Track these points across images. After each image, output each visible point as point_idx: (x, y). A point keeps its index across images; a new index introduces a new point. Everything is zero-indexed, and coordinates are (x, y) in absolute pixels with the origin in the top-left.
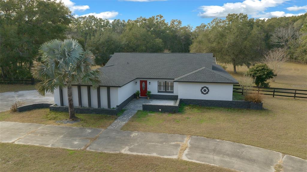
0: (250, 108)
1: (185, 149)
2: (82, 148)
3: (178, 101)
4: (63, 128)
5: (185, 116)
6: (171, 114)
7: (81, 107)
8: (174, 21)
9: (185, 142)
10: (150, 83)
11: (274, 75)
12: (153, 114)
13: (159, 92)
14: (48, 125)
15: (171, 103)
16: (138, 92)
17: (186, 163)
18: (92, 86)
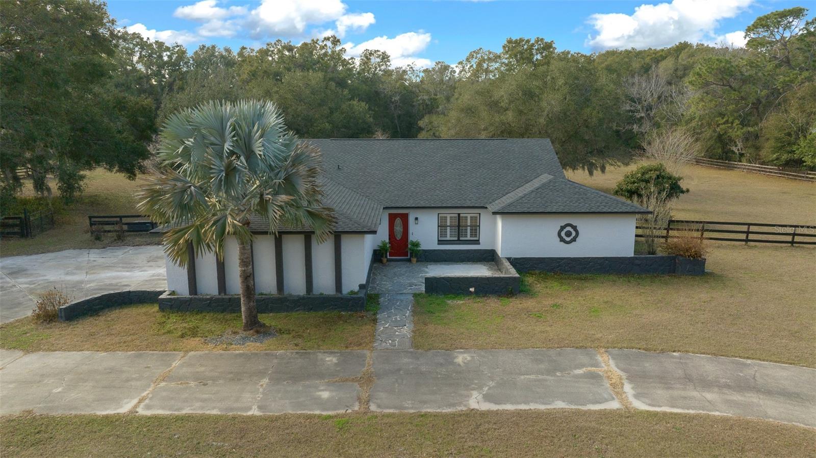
0: (675, 273)
1: (622, 384)
2: (357, 409)
3: (508, 264)
5: (544, 301)
8: (371, 54)
9: (603, 365)
10: (416, 219)
11: (683, 192)
12: (460, 302)
13: (440, 242)
14: (192, 353)
16: (384, 244)
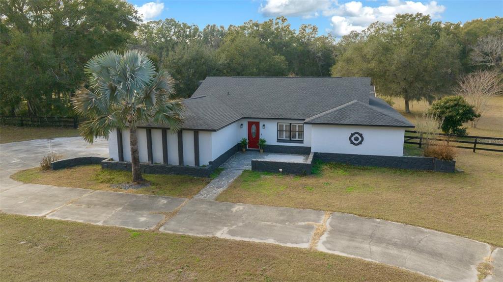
0: (433, 169)
1: (323, 234)
2: (152, 228)
3: (311, 156)
4: (122, 196)
5: (322, 181)
6: (299, 177)
7: (152, 163)
8: (305, 27)
9: (322, 222)
10: (264, 125)
11: (476, 116)
12: (269, 177)
13: (279, 141)
14: (98, 191)
15: (299, 159)
16: (245, 140)
17: (324, 256)
18: (169, 129)
